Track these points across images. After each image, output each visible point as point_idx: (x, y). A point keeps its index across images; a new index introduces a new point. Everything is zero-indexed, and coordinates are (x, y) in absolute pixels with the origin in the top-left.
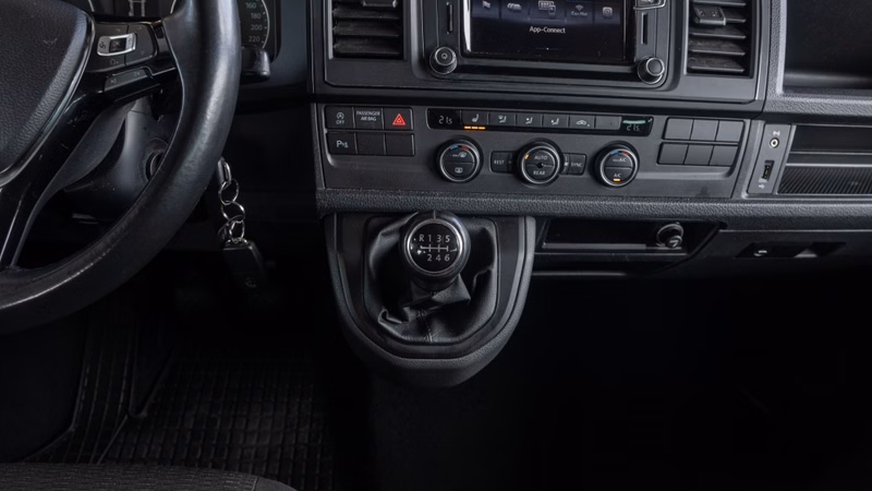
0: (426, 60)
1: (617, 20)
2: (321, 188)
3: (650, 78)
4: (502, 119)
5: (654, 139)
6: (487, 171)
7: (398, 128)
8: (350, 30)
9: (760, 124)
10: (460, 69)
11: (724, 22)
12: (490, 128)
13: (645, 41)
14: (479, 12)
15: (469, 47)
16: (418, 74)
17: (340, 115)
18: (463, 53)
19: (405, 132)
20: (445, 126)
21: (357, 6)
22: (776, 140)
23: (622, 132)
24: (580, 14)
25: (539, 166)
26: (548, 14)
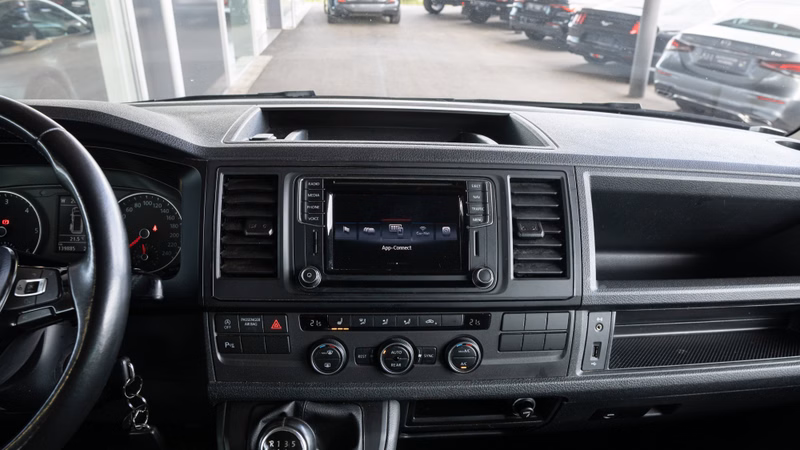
0: (295, 278)
1: (454, 236)
2: (213, 381)
3: (482, 284)
4: (363, 321)
5: (493, 329)
6: (353, 364)
7: (276, 331)
8: (235, 253)
9: (584, 313)
10: (323, 283)
11: (542, 234)
12: (352, 329)
13: (477, 253)
14: (338, 236)
15: (331, 266)
16: (289, 288)
17: (228, 321)
18: (326, 270)
19: (281, 335)
20: (315, 328)
21: (240, 234)
22: (600, 325)
23: (466, 326)
24: (423, 234)
25: (395, 360)
26: (397, 236)
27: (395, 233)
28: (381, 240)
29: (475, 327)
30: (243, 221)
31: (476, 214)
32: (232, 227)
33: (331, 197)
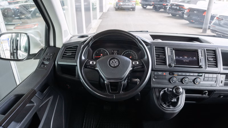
0: (170, 65)
1: (196, 59)
2: (152, 84)
3: (202, 68)
4: (180, 74)
5: (203, 77)
6: (177, 82)
8: (158, 61)
9: (219, 75)
10: (174, 66)
11: (212, 60)
12: (178, 75)
13: (201, 62)
14: (176, 58)
16: (168, 67)
17: (156, 73)
18: (174, 64)
19: (165, 76)
20: (171, 75)
21: (159, 57)
22: (223, 77)
23: (198, 76)
24: (191, 59)
25: (186, 81)
26: (186, 59)
27: (186, 58)
28: (183, 59)
30: (159, 55)
31: (200, 55)
32: (157, 56)
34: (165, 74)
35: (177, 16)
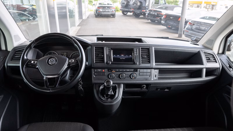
0: (107, 63)
1: (132, 57)
2: (93, 80)
4: (117, 70)
5: (138, 72)
6: (116, 77)
7: (103, 72)
8: (97, 59)
9: (153, 70)
10: (111, 64)
11: (146, 57)
12: (116, 71)
13: (135, 59)
14: (114, 57)
15: (112, 61)
16: (106, 64)
17: (96, 70)
18: (112, 62)
19: (104, 72)
20: (110, 71)
21: (98, 56)
22: (156, 72)
23: (134, 71)
24: (127, 56)
25: (123, 76)
26: (123, 57)
27: (122, 56)
28: (120, 57)
29: (135, 71)
30: (98, 54)
31: (135, 53)
32: (96, 55)
33: (112, 50)
34: (103, 71)
35: (156, 21)
